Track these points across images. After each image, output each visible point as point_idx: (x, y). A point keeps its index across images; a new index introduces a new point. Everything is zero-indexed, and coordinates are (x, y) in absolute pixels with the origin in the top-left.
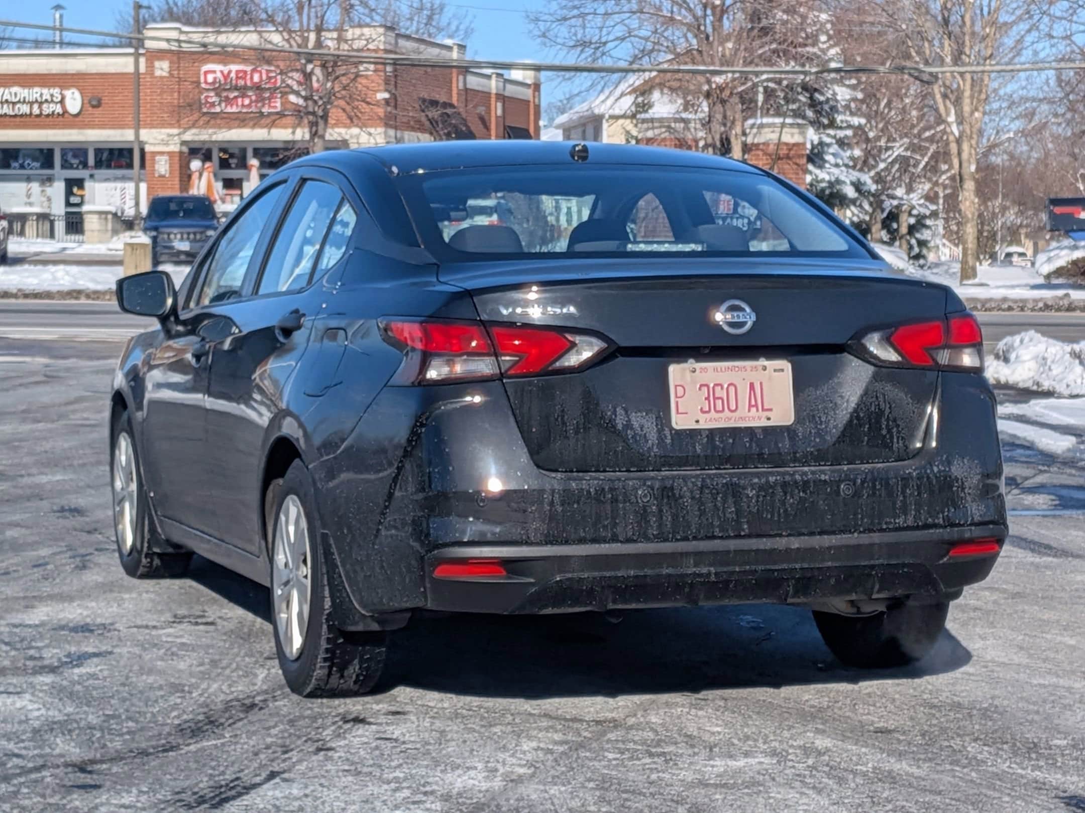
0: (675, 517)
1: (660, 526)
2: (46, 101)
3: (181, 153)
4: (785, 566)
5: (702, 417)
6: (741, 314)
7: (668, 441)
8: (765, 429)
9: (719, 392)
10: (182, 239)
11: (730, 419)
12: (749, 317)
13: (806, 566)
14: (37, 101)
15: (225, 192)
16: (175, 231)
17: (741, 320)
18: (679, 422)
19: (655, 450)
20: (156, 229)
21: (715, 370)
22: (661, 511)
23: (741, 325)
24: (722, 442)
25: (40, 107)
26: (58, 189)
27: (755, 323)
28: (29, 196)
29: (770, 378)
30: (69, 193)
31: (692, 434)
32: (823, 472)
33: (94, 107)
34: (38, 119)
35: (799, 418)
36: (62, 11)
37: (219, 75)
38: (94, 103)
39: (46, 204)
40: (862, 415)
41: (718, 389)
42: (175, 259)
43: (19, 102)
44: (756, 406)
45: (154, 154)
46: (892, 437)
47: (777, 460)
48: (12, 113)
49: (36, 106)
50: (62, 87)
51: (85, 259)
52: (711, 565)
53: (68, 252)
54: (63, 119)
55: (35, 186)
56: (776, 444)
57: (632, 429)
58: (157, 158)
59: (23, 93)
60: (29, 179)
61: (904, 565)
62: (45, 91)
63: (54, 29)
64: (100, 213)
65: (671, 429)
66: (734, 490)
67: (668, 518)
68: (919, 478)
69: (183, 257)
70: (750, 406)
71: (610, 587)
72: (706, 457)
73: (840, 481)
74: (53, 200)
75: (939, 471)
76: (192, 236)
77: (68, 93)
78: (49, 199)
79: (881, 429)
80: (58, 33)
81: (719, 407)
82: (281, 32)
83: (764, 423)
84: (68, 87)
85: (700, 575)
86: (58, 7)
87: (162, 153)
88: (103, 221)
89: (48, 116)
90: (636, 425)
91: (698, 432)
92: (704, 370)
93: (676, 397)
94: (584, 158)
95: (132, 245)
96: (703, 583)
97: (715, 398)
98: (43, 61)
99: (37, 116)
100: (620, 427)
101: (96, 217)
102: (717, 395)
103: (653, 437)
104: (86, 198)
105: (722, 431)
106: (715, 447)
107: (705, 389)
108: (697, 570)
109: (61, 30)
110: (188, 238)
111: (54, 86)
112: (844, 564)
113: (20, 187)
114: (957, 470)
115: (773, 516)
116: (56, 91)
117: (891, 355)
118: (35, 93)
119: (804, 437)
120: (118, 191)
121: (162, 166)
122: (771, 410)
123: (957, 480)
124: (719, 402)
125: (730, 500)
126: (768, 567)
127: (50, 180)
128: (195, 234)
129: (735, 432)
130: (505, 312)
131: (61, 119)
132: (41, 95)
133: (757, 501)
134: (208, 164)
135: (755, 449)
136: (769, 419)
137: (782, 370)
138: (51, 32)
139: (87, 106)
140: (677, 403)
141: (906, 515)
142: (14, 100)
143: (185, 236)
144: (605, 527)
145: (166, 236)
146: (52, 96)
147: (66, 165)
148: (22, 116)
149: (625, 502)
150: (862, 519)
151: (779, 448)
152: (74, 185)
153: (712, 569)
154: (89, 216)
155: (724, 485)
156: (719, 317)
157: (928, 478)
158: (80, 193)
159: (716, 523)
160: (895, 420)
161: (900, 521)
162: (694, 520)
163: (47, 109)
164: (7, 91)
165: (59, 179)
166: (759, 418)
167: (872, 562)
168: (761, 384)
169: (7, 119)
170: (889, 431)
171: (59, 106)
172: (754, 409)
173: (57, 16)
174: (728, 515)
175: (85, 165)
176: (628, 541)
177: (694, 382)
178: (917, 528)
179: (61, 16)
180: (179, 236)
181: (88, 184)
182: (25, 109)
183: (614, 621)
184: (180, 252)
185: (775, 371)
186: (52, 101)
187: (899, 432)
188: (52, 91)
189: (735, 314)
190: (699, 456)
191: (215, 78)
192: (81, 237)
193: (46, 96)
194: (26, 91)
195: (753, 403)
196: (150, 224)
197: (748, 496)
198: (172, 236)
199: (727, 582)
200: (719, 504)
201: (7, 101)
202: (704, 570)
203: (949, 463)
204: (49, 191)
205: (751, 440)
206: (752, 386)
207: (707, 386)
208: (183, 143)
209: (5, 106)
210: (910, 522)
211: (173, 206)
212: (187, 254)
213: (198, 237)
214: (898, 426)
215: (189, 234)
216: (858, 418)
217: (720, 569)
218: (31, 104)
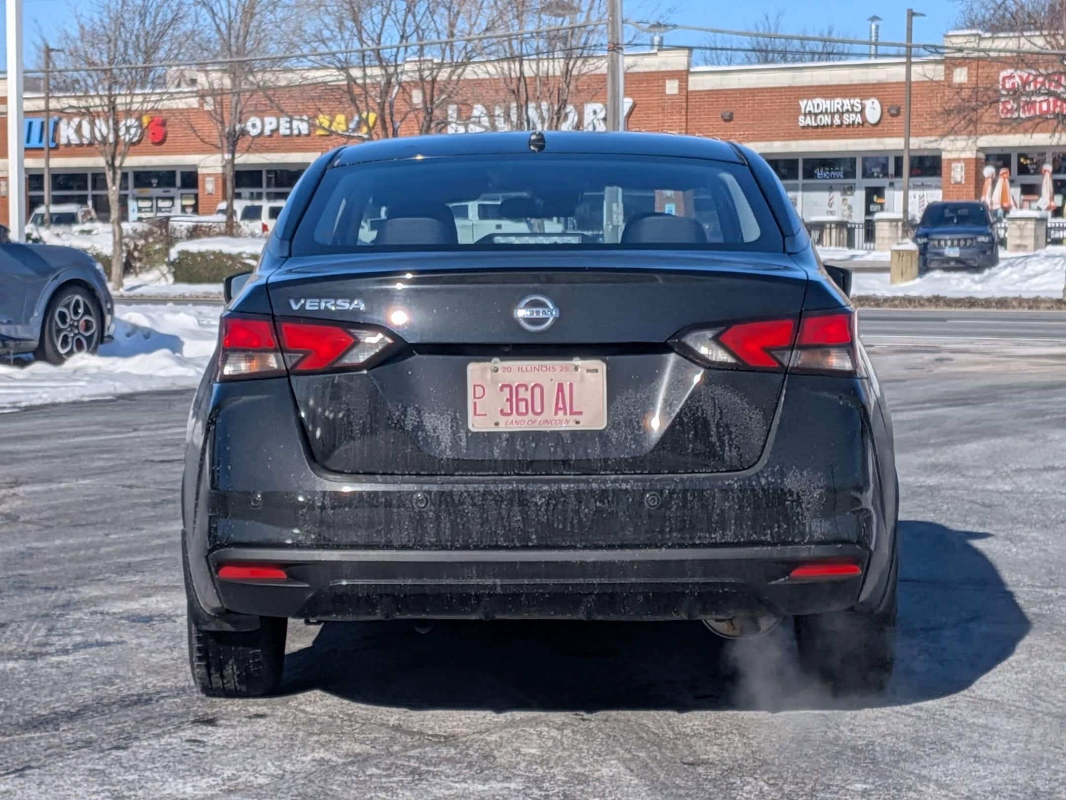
0: (454, 524)
1: (437, 534)
2: (847, 111)
3: (977, 160)
4: (581, 580)
5: (502, 420)
6: (541, 310)
7: (463, 444)
8: (573, 433)
9: (524, 394)
10: (952, 245)
11: (534, 422)
12: (550, 313)
13: (606, 581)
14: (838, 111)
15: (1023, 197)
16: (947, 237)
17: (541, 315)
18: (476, 424)
19: (448, 452)
20: (926, 235)
21: (520, 369)
22: (438, 518)
23: (542, 321)
24: (523, 446)
25: (841, 118)
26: (859, 197)
27: (556, 320)
28: (830, 205)
29: (582, 378)
30: (869, 201)
31: (490, 437)
32: (626, 481)
33: (893, 115)
34: (838, 130)
35: (613, 423)
36: (877, 22)
37: (1017, 79)
38: (894, 112)
39: (847, 213)
40: (686, 420)
41: (522, 390)
42: (946, 265)
43: (821, 113)
44: (564, 409)
45: (951, 161)
46: (722, 444)
47: (586, 468)
48: (814, 124)
49: (837, 117)
50: (863, 98)
51: (867, 266)
52: (495, 576)
53: (856, 259)
54: (862, 129)
55: (837, 196)
56: (585, 449)
57: (423, 430)
58: (953, 165)
59: (825, 104)
60: (831, 189)
61: (723, 585)
62: (846, 102)
63: (870, 43)
64: (891, 221)
65: (468, 431)
66: (521, 499)
67: (446, 526)
68: (742, 490)
69: (953, 264)
70: (557, 409)
71: (388, 595)
72: (504, 461)
73: (645, 491)
74: (854, 209)
75: (768, 483)
76: (962, 243)
77: (868, 103)
78: (850, 208)
79: (709, 435)
80: (873, 47)
81: (522, 409)
82: (1045, 36)
83: (573, 427)
84: (868, 97)
85: (485, 587)
86: (874, 18)
87: (958, 160)
88: (894, 229)
89: (848, 126)
90: (429, 427)
91: (499, 435)
92: (507, 369)
93: (475, 398)
94: (541, 148)
95: (898, 252)
96: (489, 595)
97: (518, 400)
98: (846, 72)
99: (839, 126)
100: (409, 428)
101: (887, 224)
102: (521, 396)
103: (446, 439)
104: (886, 207)
105: (525, 435)
106: (514, 451)
107: (507, 390)
108: (480, 581)
109: (876, 44)
110: (959, 245)
111: (854, 97)
112: (647, 580)
113: (822, 197)
114: (791, 482)
115: (565, 526)
116: (856, 101)
117: (721, 356)
118: (837, 104)
119: (619, 443)
120: (917, 198)
121: (958, 173)
122: (580, 413)
123: (791, 493)
124: (522, 405)
125: (516, 508)
126: (562, 581)
127: (851, 188)
128: (965, 240)
129: (538, 436)
130: (295, 307)
131: (861, 128)
132: (842, 106)
133: (547, 510)
134: (1003, 171)
135: (560, 456)
136: (578, 423)
137: (596, 371)
138: (868, 46)
139: (886, 115)
140: (475, 404)
141: (724, 530)
142: (816, 111)
143: (956, 243)
144: (378, 532)
145: (936, 243)
146: (852, 106)
147: (866, 174)
148: (824, 126)
149: (399, 507)
150: (670, 532)
151: (587, 454)
152: (874, 194)
153: (498, 582)
154: (880, 223)
155: (509, 492)
156: (522, 313)
157: (753, 490)
158: (879, 201)
159: (500, 532)
160: (727, 426)
161: (717, 536)
162: (476, 529)
163: (848, 119)
164: (810, 102)
165: (860, 188)
166: (567, 422)
167: (684, 580)
168: (571, 385)
169: (810, 130)
170: (720, 439)
171: (859, 115)
172: (561, 413)
173: (873, 27)
174: (513, 524)
175: (886, 175)
176: (404, 547)
177: (494, 382)
178: (738, 545)
179: (877, 27)
180: (949, 243)
181: (888, 193)
182: (826, 120)
183: (423, 631)
184: (949, 259)
185: (588, 371)
186: (853, 111)
187: (730, 439)
188: (852, 101)
189: (535, 310)
190: (496, 461)
191: (1013, 84)
192: (872, 245)
193: (847, 107)
194: (828, 102)
195: (561, 406)
196: (922, 230)
197: (536, 504)
198: (943, 243)
199: (516, 596)
200: (504, 513)
201: (810, 112)
202: (490, 582)
203: (783, 475)
204: (850, 199)
205: (557, 444)
206: (560, 387)
207: (510, 387)
208: (980, 150)
209: (808, 118)
210: (729, 537)
211: (947, 213)
212: (957, 260)
213: (969, 243)
214: (730, 433)
215: (959, 240)
216: (681, 423)
217: (507, 582)
218: (833, 114)
